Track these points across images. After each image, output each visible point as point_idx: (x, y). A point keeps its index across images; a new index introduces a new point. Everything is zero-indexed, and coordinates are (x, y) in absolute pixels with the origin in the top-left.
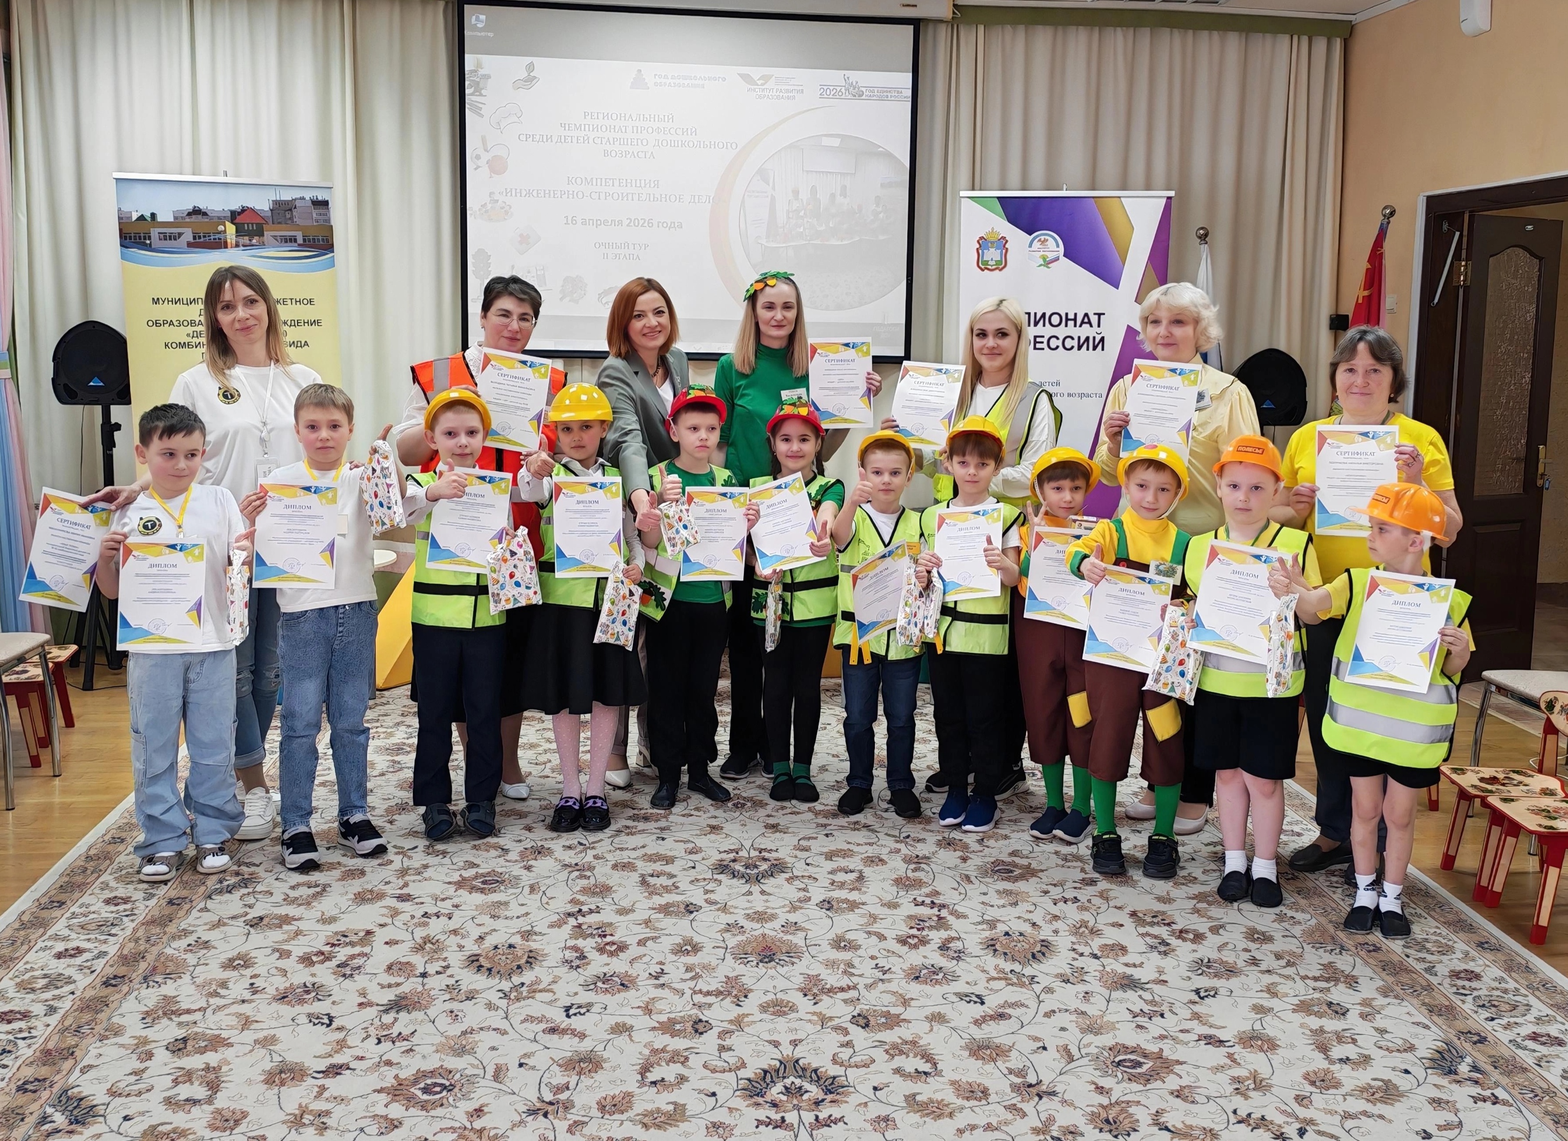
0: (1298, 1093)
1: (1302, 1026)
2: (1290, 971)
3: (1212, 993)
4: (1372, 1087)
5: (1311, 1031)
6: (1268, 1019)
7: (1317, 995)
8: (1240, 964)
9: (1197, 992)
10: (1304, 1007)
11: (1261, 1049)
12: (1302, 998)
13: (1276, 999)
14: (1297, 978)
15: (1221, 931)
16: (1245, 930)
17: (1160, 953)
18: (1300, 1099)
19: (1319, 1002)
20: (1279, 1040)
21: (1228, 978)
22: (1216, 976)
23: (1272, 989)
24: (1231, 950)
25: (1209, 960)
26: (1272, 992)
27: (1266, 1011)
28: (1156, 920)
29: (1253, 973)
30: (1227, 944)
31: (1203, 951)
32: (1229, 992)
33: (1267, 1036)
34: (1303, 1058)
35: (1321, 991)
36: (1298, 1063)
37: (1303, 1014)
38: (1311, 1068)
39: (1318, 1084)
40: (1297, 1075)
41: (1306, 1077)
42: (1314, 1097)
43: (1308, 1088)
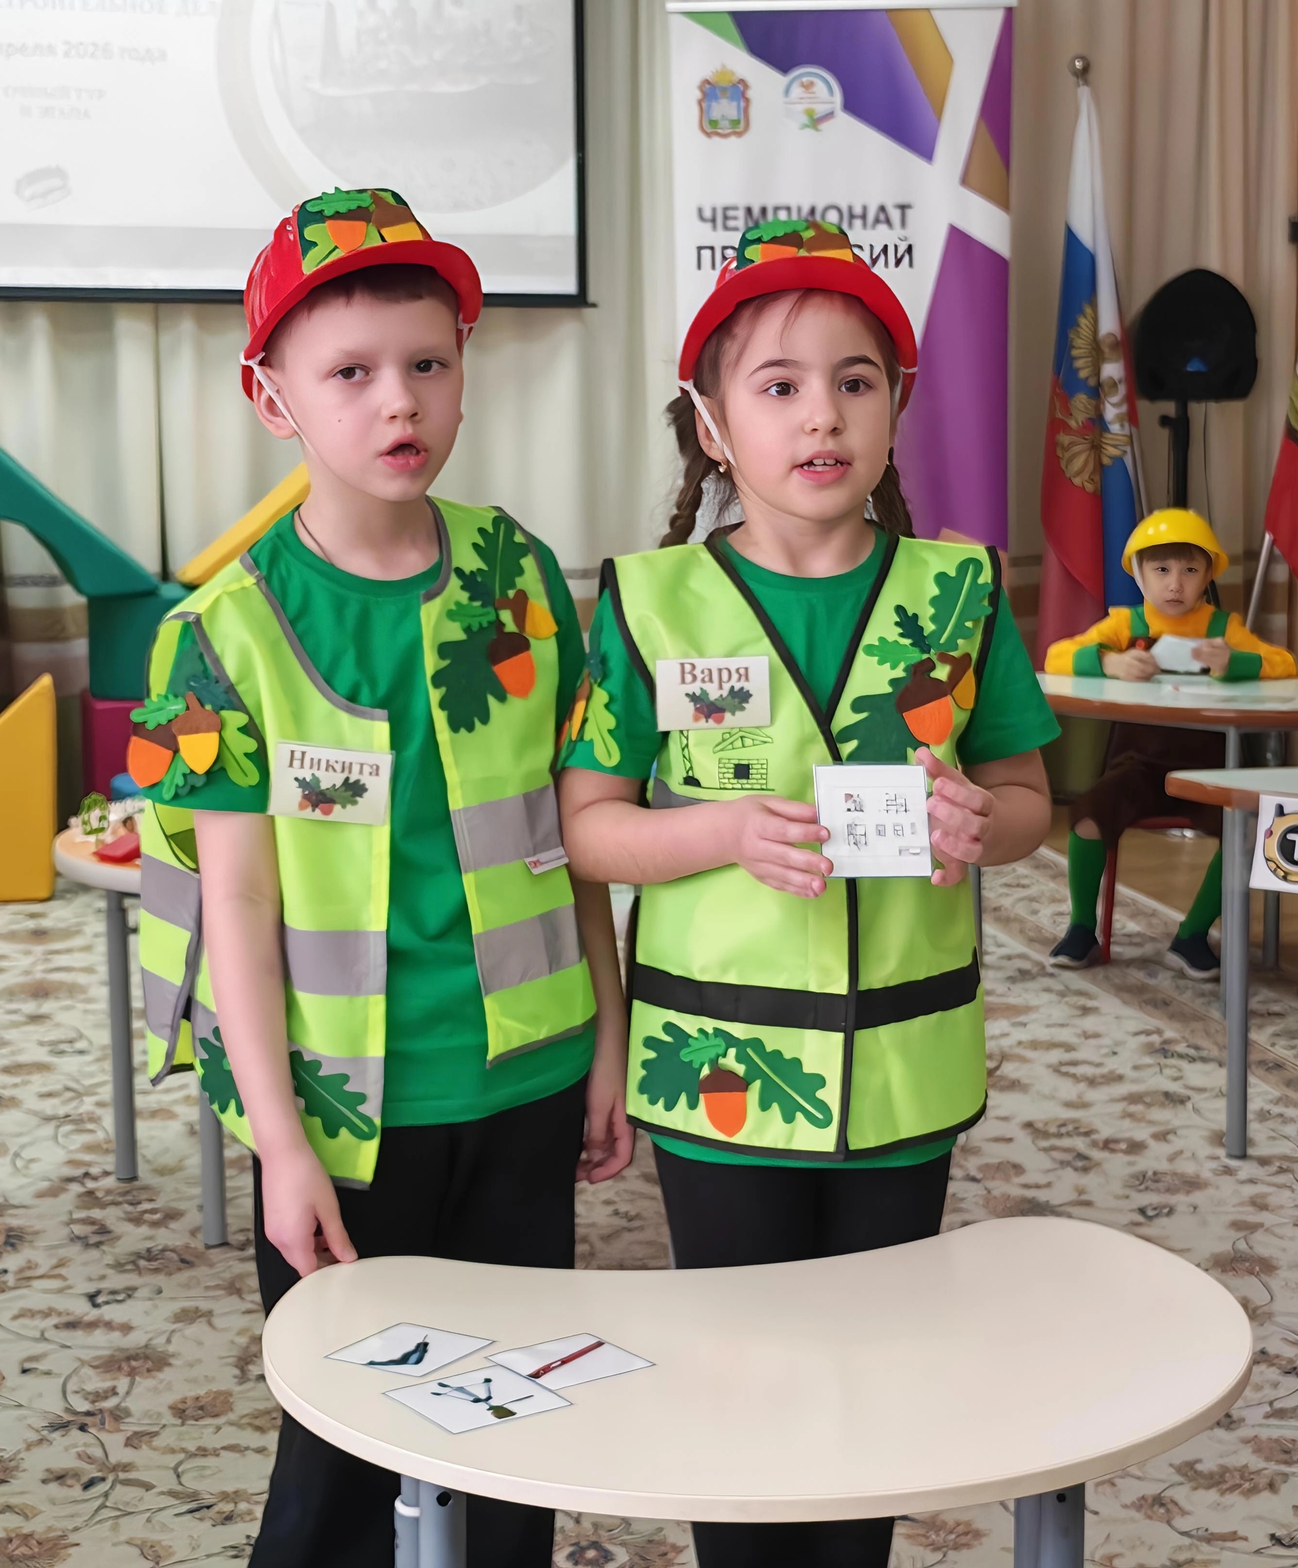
2: (1285, 1177)
3: (1166, 1211)
6: (1258, 1236)
8: (1206, 1174)
9: (1142, 1211)
11: (1251, 1272)
13: (1266, 1214)
14: (1296, 1187)
15: (1171, 1137)
16: (1207, 1133)
17: (1076, 1169)
20: (1277, 1259)
21: (1188, 1193)
22: (1169, 1190)
23: (1259, 1201)
24: (1187, 1159)
25: (1155, 1173)
26: (1259, 1204)
27: (1253, 1228)
28: (1063, 1130)
29: (1227, 1184)
30: (1181, 1152)
31: (1147, 1162)
32: (1192, 1209)
33: (1259, 1256)
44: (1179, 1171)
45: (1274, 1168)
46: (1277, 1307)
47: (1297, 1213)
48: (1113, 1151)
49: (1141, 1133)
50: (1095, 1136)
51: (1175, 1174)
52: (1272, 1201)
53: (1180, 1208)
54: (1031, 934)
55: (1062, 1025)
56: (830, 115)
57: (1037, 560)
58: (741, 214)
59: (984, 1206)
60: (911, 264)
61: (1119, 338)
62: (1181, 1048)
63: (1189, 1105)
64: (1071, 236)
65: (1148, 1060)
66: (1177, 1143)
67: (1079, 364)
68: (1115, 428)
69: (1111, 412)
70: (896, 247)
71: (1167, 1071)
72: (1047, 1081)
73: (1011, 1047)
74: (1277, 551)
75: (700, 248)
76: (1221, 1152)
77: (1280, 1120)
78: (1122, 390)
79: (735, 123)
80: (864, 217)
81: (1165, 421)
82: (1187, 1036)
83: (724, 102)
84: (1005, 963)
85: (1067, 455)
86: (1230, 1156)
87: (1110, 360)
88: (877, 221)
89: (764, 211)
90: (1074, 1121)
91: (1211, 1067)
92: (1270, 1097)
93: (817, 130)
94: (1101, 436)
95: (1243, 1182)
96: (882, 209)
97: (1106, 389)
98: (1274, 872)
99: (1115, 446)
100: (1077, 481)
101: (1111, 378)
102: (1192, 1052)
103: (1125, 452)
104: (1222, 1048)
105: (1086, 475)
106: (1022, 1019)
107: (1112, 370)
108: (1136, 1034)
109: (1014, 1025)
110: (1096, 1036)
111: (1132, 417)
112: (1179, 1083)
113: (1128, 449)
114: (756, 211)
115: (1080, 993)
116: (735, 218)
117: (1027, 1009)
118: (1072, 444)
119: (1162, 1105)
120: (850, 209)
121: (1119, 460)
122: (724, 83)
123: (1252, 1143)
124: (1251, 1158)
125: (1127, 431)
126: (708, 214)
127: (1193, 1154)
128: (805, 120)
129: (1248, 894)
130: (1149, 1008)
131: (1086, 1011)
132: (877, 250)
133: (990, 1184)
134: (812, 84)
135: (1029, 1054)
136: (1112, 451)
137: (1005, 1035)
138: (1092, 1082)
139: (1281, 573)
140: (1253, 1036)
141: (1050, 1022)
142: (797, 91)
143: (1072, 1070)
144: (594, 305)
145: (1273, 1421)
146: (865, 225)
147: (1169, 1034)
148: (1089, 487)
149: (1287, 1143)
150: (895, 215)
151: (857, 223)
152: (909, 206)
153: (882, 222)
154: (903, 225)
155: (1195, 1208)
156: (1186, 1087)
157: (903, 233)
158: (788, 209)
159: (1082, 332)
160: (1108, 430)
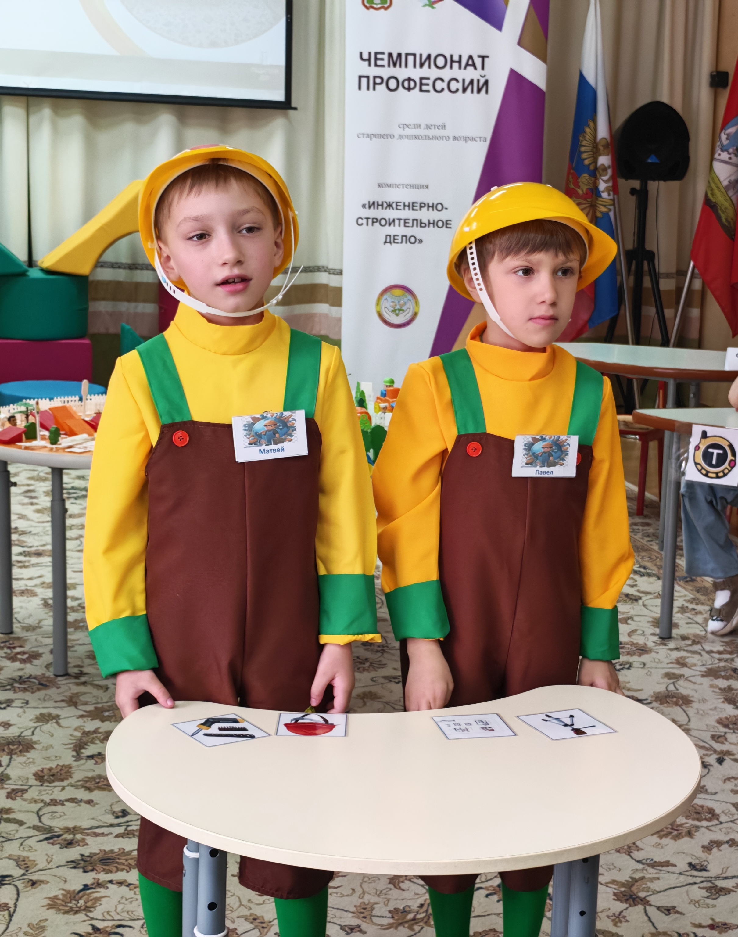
0: (714, 733)
1: (711, 686)
2: (697, 648)
3: (626, 666)
5: (720, 689)
6: (681, 683)
7: (722, 664)
8: (650, 644)
10: (712, 673)
11: (677, 704)
12: (710, 667)
13: (685, 669)
14: (703, 653)
15: (629, 621)
16: (651, 620)
18: (716, 738)
19: (725, 669)
20: (693, 697)
21: (640, 655)
22: (629, 654)
23: (681, 661)
24: (640, 635)
26: (682, 663)
27: (678, 677)
29: (663, 651)
30: (636, 630)
32: (642, 666)
33: (681, 694)
34: (715, 708)
35: (726, 661)
36: (711, 712)
37: (712, 678)
38: (723, 715)
39: (731, 726)
40: (712, 721)
41: (720, 722)
42: (728, 736)
43: (722, 730)
44: (635, 642)
45: (690, 642)
46: (692, 725)
47: (704, 669)
51: (633, 644)
52: (689, 661)
53: (636, 665)
58: (386, 57)
60: (487, 92)
61: (609, 141)
63: (640, 602)
64: (582, 78)
66: (633, 625)
67: (584, 156)
68: (605, 195)
69: (602, 186)
70: (478, 81)
74: (697, 272)
75: (360, 77)
76: (657, 631)
77: (693, 612)
78: (610, 172)
79: (384, 1)
80: (459, 62)
81: (633, 191)
87: (603, 154)
88: (467, 65)
89: (399, 55)
91: (652, 579)
92: (688, 598)
93: (432, 7)
95: (671, 650)
96: (471, 57)
97: (600, 171)
98: (700, 471)
99: (604, 206)
101: (603, 165)
102: (642, 570)
104: (660, 567)
107: (604, 160)
111: (615, 189)
112: (635, 588)
113: (612, 207)
114: (395, 56)
116: (382, 59)
119: (625, 601)
120: (452, 56)
121: (606, 215)
123: (675, 626)
125: (611, 197)
126: (365, 56)
127: (643, 632)
128: (426, 1)
132: (467, 83)
136: (603, 209)
139: (698, 285)
144: (295, 109)
146: (460, 67)
149: (698, 626)
150: (478, 62)
151: (456, 65)
152: (487, 57)
153: (470, 65)
154: (483, 68)
155: (644, 664)
156: (638, 591)
157: (483, 73)
158: (414, 55)
159: (588, 137)
160: (600, 196)
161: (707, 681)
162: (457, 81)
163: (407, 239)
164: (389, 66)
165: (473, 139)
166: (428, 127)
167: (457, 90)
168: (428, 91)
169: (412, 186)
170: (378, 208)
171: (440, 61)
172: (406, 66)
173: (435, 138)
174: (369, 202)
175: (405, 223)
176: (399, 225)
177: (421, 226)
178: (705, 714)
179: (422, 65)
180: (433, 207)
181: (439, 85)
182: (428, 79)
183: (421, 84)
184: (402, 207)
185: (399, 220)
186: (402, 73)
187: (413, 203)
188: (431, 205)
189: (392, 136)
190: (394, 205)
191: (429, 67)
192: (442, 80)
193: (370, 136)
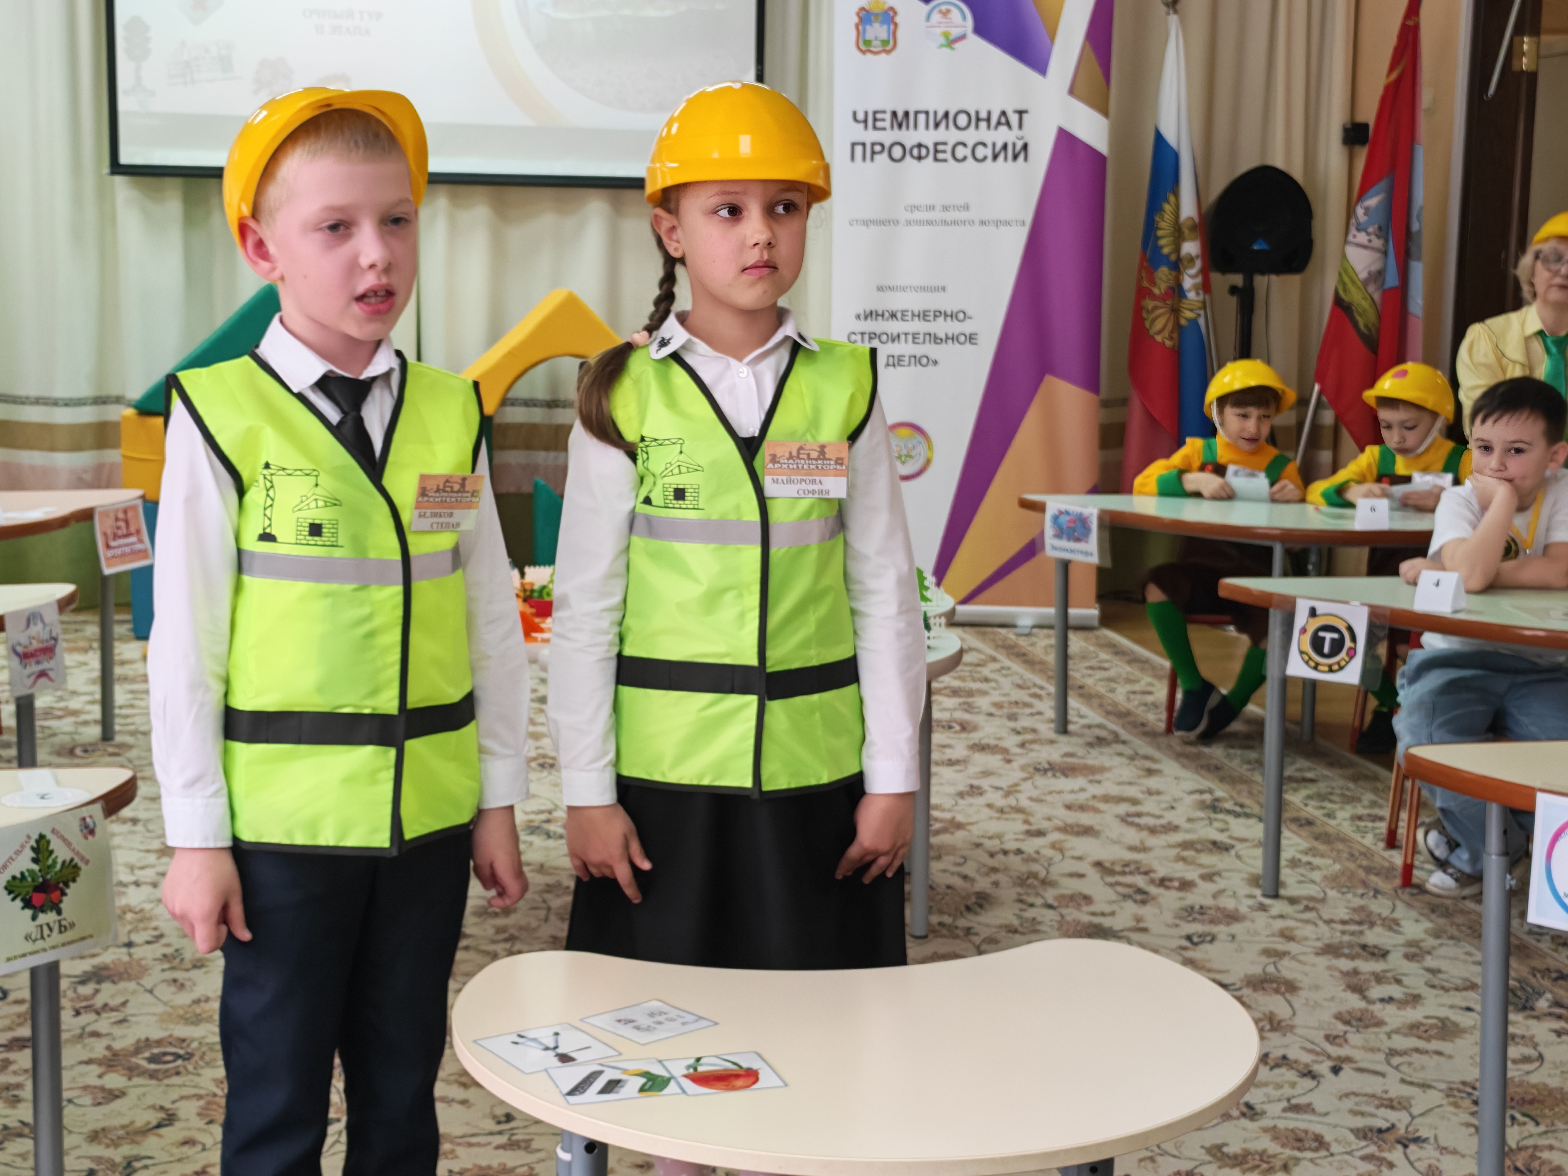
0: (1328, 1032)
1: (1329, 968)
2: (1309, 915)
3: (1208, 938)
4: (1424, 1025)
5: (1341, 972)
6: (1285, 963)
7: (1346, 938)
8: (1243, 909)
9: (1188, 938)
10: (1331, 950)
11: (1277, 991)
12: (1327, 942)
13: (1292, 943)
14: (1320, 923)
15: (1216, 878)
16: (1246, 876)
17: (1136, 902)
18: (1331, 1038)
19: (1350, 945)
20: (1300, 982)
21: (1228, 924)
22: (1212, 922)
23: (1287, 933)
24: (1230, 896)
25: (1201, 907)
26: (1287, 936)
27: (1282, 955)
28: (1127, 869)
29: (1261, 919)
30: (1224, 891)
31: (1194, 898)
32: (1230, 938)
33: (1284, 978)
34: (1333, 999)
35: (1353, 933)
36: (1326, 1004)
37: (1330, 957)
38: (1343, 1008)
39: (1354, 1023)
40: (1327, 1015)
41: (1339, 1017)
42: (1349, 1036)
43: (1341, 1028)
44: (1222, 905)
45: (1301, 907)
46: (1297, 1021)
47: (1319, 944)
48: (1167, 888)
49: (1191, 874)
50: (1153, 875)
51: (1218, 909)
52: (1299, 933)
53: (1221, 937)
54: (1110, 708)
55: (1130, 783)
56: (962, 37)
57: (1124, 402)
58: (888, 116)
59: (1058, 930)
60: (1026, 159)
61: (1197, 220)
62: (1229, 805)
63: (1233, 852)
64: (1159, 138)
65: (1200, 814)
66: (1221, 884)
67: (1162, 242)
68: (1191, 295)
69: (1188, 282)
70: (1014, 145)
71: (1216, 824)
72: (1116, 830)
73: (1087, 800)
74: (1324, 399)
75: (853, 145)
76: (1258, 892)
77: (1308, 867)
78: (1198, 264)
79: (885, 43)
80: (988, 120)
81: (1233, 290)
82: (1234, 795)
83: (877, 25)
84: (1086, 731)
85: (1151, 317)
86: (1265, 896)
87: (1192, 239)
88: (999, 123)
89: (907, 114)
90: (1136, 862)
91: (1253, 821)
92: (1301, 848)
93: (953, 49)
94: (1180, 301)
95: (1274, 917)
96: (1004, 113)
97: (1185, 263)
98: (1307, 663)
99: (1191, 310)
100: (1159, 338)
102: (1238, 809)
103: (1199, 315)
104: (1261, 806)
105: (1166, 333)
106: (1097, 777)
107: (1191, 248)
108: (1192, 792)
109: (1091, 782)
110: (1158, 793)
111: (1206, 287)
112: (1226, 834)
113: (1202, 312)
114: (900, 115)
115: (1146, 757)
116: (883, 120)
117: (1102, 769)
118: (1155, 308)
119: (1210, 851)
120: (977, 113)
121: (1194, 322)
122: (877, 11)
123: (1284, 885)
124: (1283, 898)
125: (1201, 298)
126: (861, 116)
127: (1235, 893)
128: (942, 40)
129: (1285, 681)
130: (1203, 772)
131: (1150, 772)
132: (999, 146)
133: (1065, 911)
134: (948, 11)
135: (1102, 806)
136: (1189, 314)
137: (1082, 790)
138: (1153, 831)
139: (1328, 417)
140: (1288, 797)
141: (1121, 779)
142: (936, 17)
143: (1137, 820)
145: (1289, 1115)
146: (989, 127)
147: (1219, 794)
148: (1168, 343)
149: (1313, 886)
150: (1014, 119)
151: (983, 125)
152: (1026, 112)
153: (1003, 124)
154: (1020, 126)
155: (1233, 937)
156: (1231, 837)
157: (1020, 133)
158: (927, 113)
159: (1166, 216)
160: (1185, 297)
161: (1324, 961)
162: (984, 145)
163: (916, 360)
164: (892, 127)
165: (1007, 223)
166: (946, 208)
167: (985, 158)
168: (945, 161)
169: (924, 289)
170: (876, 319)
171: (962, 120)
172: (916, 126)
173: (955, 223)
174: (865, 311)
175: (914, 338)
176: (906, 341)
177: (935, 343)
178: (1317, 1005)
179: (937, 125)
180: (953, 316)
181: (961, 152)
182: (945, 144)
183: (936, 151)
184: (909, 318)
185: (906, 334)
186: (910, 137)
187: (924, 312)
188: (949, 313)
189: (896, 222)
190: (899, 315)
191: (947, 127)
192: (965, 145)
193: (866, 223)
